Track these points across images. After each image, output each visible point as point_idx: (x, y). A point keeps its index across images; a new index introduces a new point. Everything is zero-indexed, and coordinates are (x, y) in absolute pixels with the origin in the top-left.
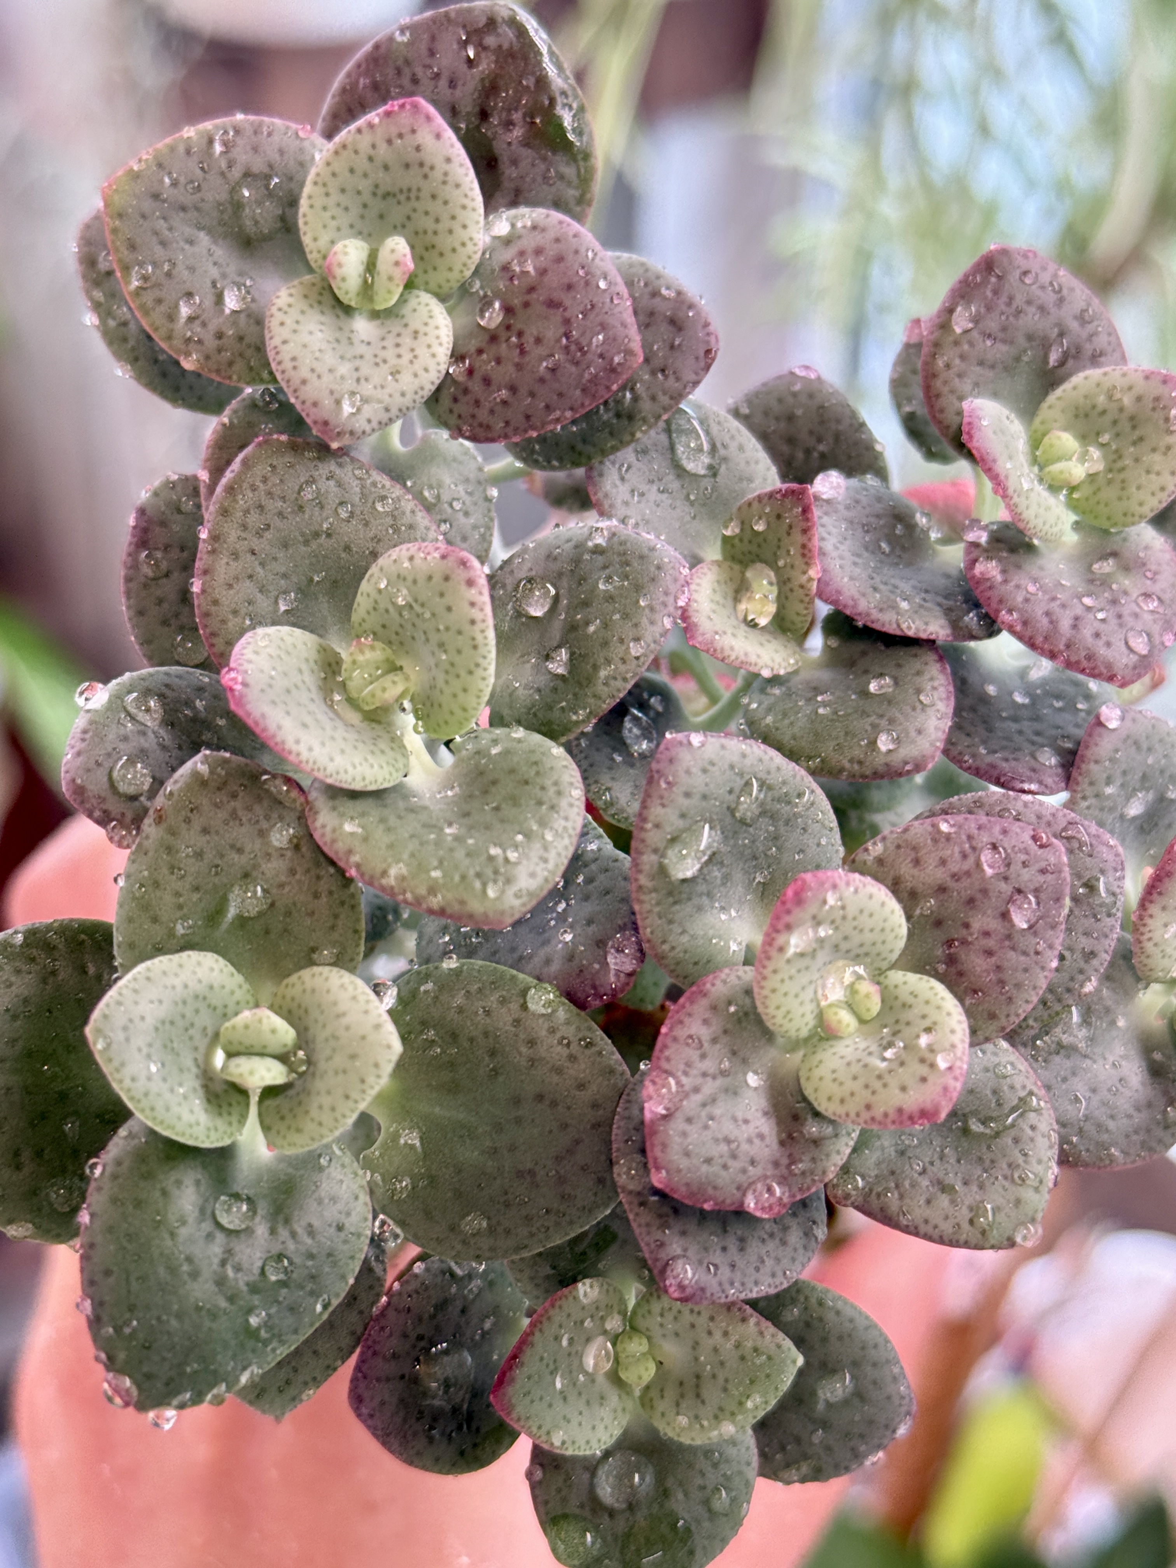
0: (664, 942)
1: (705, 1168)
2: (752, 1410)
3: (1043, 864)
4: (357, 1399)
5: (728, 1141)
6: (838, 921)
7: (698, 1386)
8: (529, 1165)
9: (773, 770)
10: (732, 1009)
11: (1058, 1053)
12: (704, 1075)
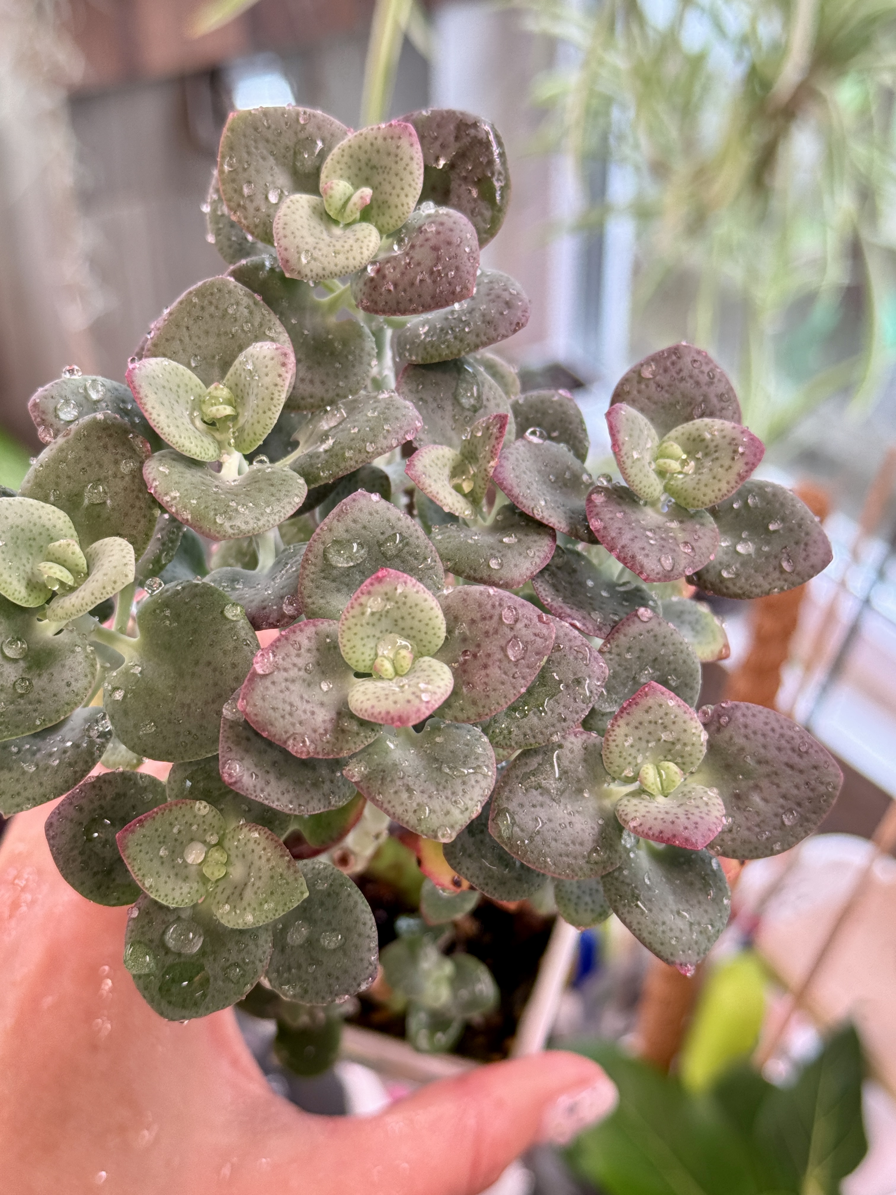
0: (310, 597)
1: (271, 712)
2: (266, 911)
3: (537, 631)
4: (49, 826)
5: (291, 705)
6: (400, 604)
7: (243, 890)
8: (188, 702)
9: (414, 536)
10: (328, 640)
11: (537, 790)
12: (295, 665)
